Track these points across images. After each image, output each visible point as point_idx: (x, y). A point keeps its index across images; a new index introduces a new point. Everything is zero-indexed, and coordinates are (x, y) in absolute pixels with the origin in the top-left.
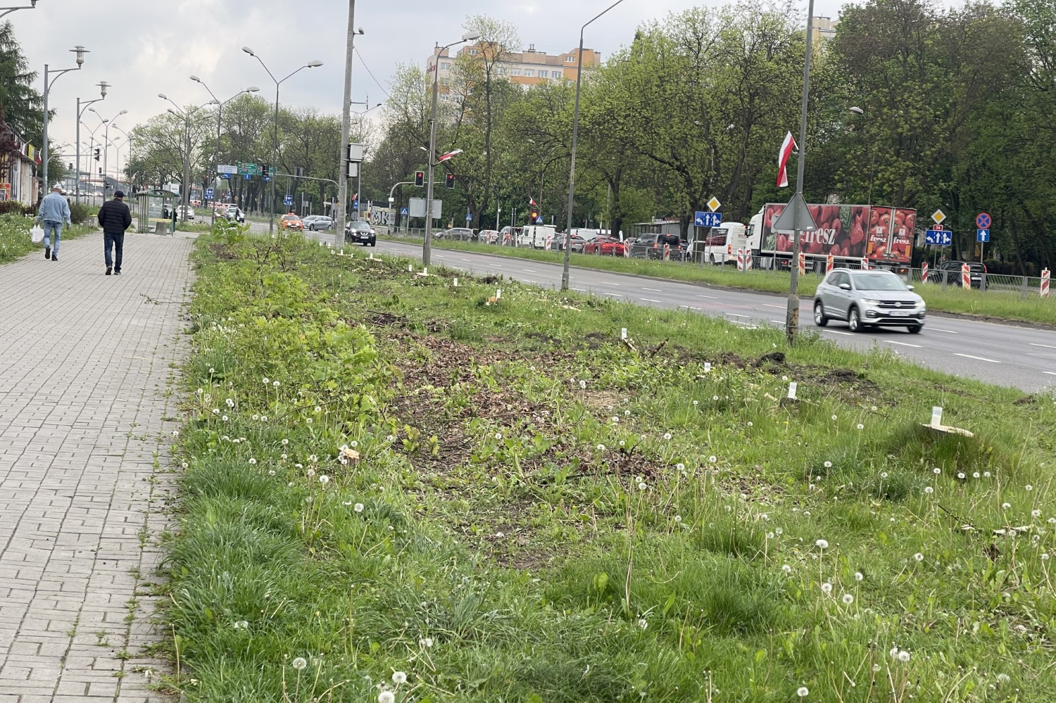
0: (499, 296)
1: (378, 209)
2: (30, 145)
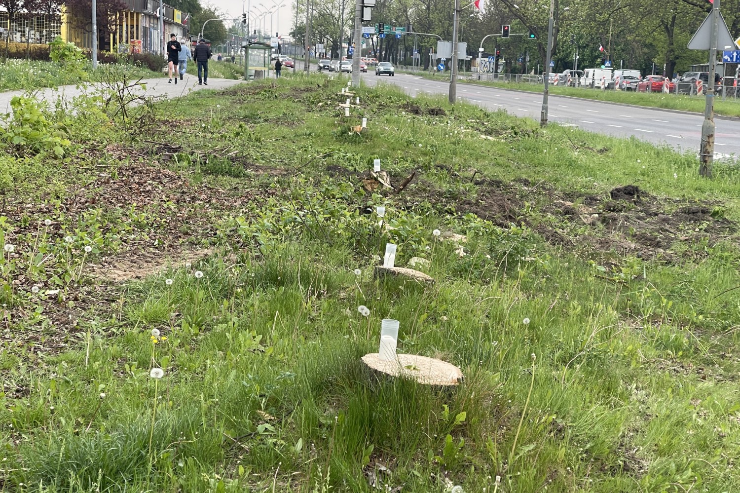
0: (364, 125)
1: (487, 59)
2: (175, 10)
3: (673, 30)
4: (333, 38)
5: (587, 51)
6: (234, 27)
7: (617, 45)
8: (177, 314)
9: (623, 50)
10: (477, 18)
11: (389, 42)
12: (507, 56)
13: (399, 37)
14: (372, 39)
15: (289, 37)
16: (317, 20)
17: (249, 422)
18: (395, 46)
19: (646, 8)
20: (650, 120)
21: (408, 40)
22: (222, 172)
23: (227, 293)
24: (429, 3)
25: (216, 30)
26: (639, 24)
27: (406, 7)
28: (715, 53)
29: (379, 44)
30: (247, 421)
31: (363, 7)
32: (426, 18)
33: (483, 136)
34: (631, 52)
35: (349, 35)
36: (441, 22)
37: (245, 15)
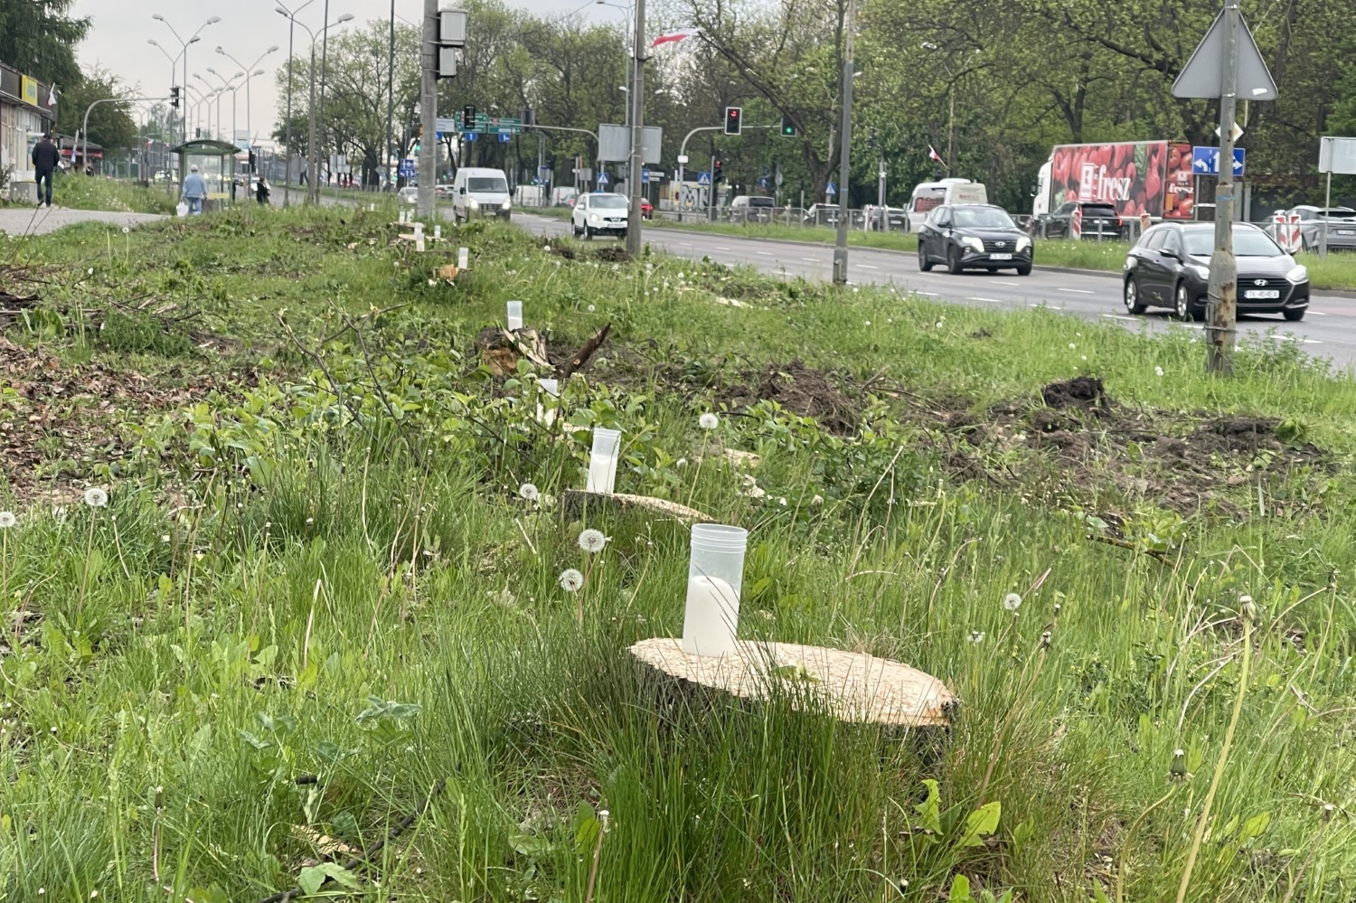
0: (463, 261)
1: (692, 184)
2: (24, 77)
3: (1080, 115)
4: (366, 144)
5: (903, 163)
6: (152, 124)
7: (965, 151)
8: (28, 614)
9: (977, 161)
10: (669, 98)
11: (484, 150)
12: (736, 174)
13: (505, 138)
14: (449, 144)
15: (272, 143)
16: (331, 105)
17: (271, 861)
18: (498, 159)
19: (1024, 69)
20: (1054, 289)
21: (525, 146)
22: (138, 346)
23: (168, 562)
24: (569, 67)
25: (114, 123)
26: (1009, 103)
27: (520, 76)
28: (1233, 104)
29: (463, 157)
30: (264, 855)
31: (438, 48)
32: (563, 99)
33: (723, 301)
34: (994, 164)
35: (400, 135)
36: (593, 105)
37: (176, 91)
